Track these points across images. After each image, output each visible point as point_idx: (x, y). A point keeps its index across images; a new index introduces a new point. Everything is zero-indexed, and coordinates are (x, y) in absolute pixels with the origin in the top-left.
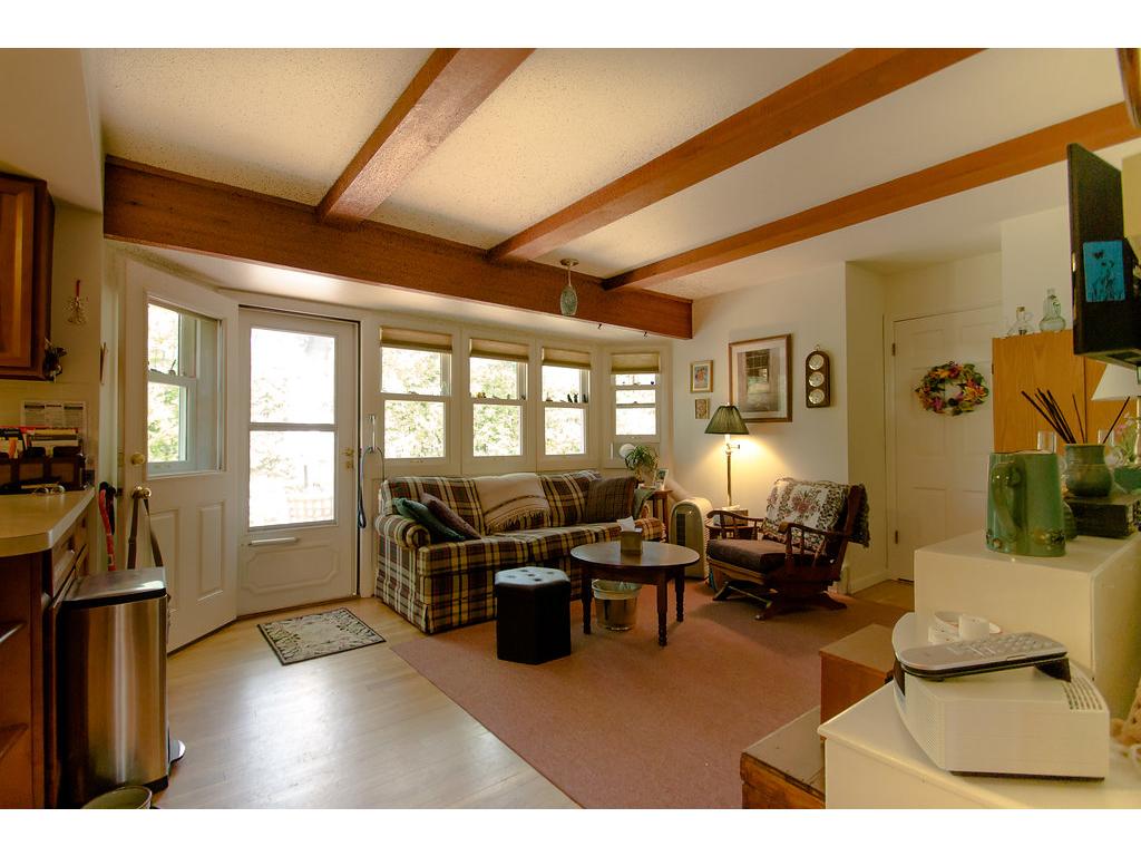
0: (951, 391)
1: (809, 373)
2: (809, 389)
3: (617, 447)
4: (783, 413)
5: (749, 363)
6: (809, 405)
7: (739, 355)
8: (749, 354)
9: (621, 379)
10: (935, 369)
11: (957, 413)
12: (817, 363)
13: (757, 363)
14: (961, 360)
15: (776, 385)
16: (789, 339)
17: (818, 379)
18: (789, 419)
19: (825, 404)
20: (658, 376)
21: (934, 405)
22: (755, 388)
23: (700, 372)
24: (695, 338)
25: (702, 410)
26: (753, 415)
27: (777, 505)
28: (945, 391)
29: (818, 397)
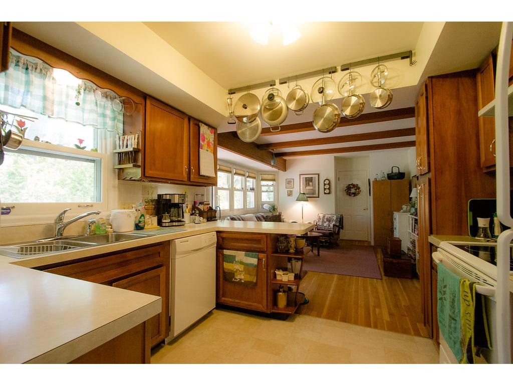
0: (353, 191)
1: (325, 184)
2: (325, 189)
3: (262, 205)
4: (317, 195)
5: (306, 181)
6: (325, 193)
7: (303, 178)
8: (306, 178)
9: (263, 183)
10: (349, 185)
11: (354, 196)
12: (327, 182)
13: (309, 181)
14: (355, 183)
15: (315, 187)
16: (319, 175)
17: (327, 187)
18: (318, 197)
19: (329, 193)
20: (274, 182)
21: (349, 194)
22: (308, 188)
23: (289, 182)
24: (287, 171)
25: (290, 194)
26: (307, 196)
27: (321, 221)
28: (352, 190)
29: (327, 191)
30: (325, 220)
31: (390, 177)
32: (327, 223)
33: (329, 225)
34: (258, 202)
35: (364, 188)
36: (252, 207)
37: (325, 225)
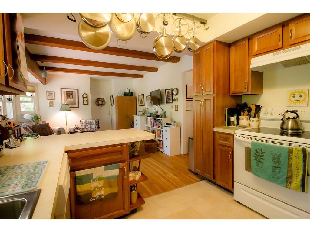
1: (83, 98)
2: (84, 101)
3: (22, 115)
4: (77, 106)
5: (67, 94)
6: (84, 104)
8: (67, 92)
10: (98, 98)
12: (85, 96)
13: (69, 94)
14: (102, 97)
15: (75, 99)
16: (78, 90)
17: (85, 99)
18: (78, 107)
19: (87, 104)
20: (34, 94)
21: (98, 105)
22: (69, 100)
23: (50, 94)
24: (47, 85)
25: (52, 104)
26: (70, 106)
27: (84, 125)
28: (100, 102)
29: (85, 103)
30: (87, 124)
31: (126, 95)
32: (89, 126)
33: (91, 127)
34: (16, 112)
35: (108, 101)
36: (12, 118)
37: (87, 128)
